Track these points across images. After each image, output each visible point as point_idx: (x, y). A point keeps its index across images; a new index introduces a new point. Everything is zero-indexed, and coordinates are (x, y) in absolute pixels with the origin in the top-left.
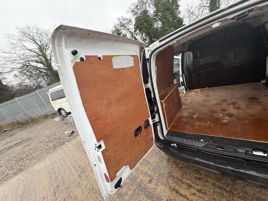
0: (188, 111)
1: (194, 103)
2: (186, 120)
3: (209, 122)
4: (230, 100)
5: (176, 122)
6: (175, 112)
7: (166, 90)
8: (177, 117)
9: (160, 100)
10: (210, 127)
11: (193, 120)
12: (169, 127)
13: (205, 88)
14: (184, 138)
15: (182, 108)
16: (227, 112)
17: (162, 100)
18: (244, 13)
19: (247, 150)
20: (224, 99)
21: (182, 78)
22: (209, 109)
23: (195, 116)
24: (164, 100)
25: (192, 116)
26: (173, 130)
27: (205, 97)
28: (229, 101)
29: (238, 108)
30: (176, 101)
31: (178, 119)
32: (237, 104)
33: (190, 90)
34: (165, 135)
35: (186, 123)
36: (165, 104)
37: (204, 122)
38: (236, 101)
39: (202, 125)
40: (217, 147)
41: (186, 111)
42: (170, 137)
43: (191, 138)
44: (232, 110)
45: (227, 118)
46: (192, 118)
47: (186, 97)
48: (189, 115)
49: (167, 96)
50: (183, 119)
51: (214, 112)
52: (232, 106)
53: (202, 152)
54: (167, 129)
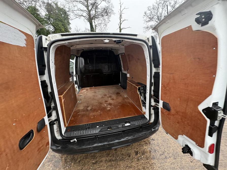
0: (83, 105)
1: (87, 98)
2: (82, 113)
3: (99, 111)
4: (108, 94)
5: (73, 116)
6: (72, 107)
7: (63, 86)
8: (74, 111)
9: (59, 95)
10: (101, 115)
11: (88, 112)
12: (67, 123)
13: (93, 87)
14: (84, 130)
15: (77, 103)
16: (108, 102)
17: (61, 95)
18: (120, 40)
19: (123, 124)
20: (105, 94)
21: (75, 77)
22: (97, 101)
23: (89, 108)
24: (63, 95)
25: (87, 109)
26: (72, 125)
27: (93, 93)
28: (108, 96)
29: (113, 99)
30: (73, 97)
31: (75, 113)
32: (112, 97)
33: (82, 88)
34: (63, 133)
35: (83, 116)
36: (64, 99)
37: (97, 112)
38: (111, 95)
39: (95, 114)
40: (108, 129)
41: (81, 105)
42: (69, 133)
43: (89, 128)
44: (110, 101)
45: (109, 106)
46: (87, 110)
47: (80, 94)
48: (84, 108)
49: (66, 92)
50: (80, 112)
51: (101, 103)
52: (110, 99)
53: (99, 137)
54: (65, 125)
